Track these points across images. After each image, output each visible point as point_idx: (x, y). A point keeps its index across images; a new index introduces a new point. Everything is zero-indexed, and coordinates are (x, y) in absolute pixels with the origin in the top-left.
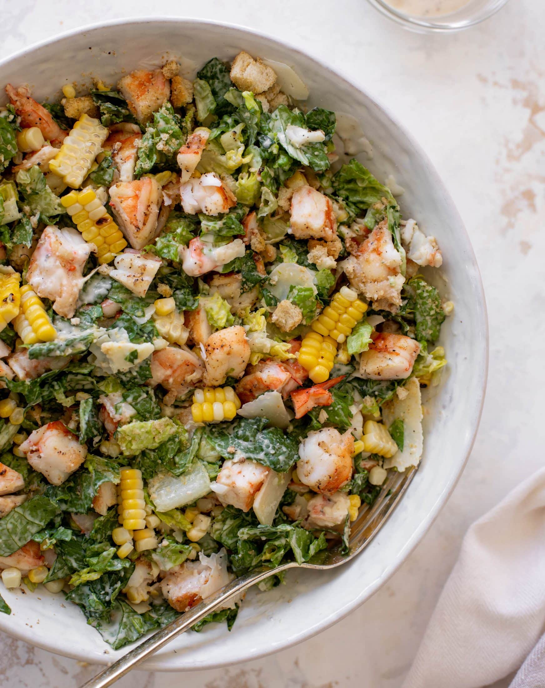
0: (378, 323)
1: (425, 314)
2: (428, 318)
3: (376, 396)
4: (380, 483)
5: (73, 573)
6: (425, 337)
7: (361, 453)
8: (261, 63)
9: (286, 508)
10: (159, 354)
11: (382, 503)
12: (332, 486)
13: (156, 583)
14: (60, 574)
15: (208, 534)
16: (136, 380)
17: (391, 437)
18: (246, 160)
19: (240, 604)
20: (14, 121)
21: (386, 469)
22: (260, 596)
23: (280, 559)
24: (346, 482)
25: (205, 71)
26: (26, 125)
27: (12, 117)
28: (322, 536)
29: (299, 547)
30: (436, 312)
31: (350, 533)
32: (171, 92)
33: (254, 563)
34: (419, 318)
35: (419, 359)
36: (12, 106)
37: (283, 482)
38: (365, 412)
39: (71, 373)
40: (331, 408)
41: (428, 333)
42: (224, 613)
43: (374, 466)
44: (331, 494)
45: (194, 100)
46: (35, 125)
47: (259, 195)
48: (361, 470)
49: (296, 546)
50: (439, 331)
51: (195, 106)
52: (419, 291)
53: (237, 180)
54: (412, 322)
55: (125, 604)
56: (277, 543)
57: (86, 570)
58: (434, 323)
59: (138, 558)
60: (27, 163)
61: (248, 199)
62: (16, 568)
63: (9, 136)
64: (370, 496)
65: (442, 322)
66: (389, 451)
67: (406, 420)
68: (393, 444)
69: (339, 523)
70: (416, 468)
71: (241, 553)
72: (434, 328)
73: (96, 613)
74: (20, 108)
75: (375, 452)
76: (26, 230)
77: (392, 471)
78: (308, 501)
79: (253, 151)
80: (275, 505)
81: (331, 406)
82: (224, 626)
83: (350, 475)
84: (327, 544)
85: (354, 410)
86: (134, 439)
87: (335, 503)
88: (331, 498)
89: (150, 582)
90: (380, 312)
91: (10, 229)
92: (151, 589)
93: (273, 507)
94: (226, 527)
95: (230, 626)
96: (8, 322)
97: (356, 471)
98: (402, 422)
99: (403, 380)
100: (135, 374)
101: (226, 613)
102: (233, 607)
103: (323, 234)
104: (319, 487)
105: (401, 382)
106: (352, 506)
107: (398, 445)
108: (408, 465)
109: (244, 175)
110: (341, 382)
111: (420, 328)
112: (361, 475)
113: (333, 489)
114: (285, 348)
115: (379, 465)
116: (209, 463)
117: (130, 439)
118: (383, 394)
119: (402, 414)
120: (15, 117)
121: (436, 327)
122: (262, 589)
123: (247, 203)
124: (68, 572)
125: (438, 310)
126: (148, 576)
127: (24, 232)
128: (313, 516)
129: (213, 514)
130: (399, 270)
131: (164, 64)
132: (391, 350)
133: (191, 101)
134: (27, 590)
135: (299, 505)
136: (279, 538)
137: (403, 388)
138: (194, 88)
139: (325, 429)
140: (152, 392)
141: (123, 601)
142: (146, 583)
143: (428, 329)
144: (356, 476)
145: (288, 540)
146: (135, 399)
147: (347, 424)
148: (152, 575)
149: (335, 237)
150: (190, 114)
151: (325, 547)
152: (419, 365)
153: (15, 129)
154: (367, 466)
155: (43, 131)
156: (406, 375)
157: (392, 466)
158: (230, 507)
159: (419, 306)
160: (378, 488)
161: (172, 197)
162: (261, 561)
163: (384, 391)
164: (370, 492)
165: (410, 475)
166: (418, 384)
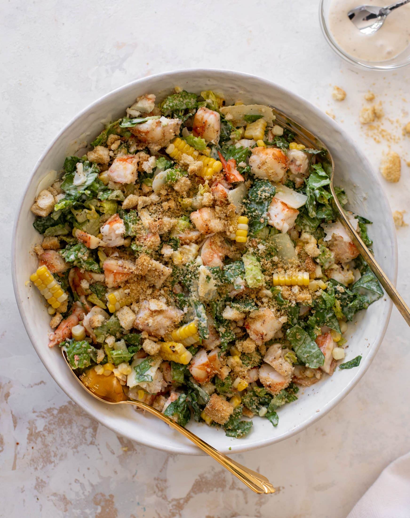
0: (187, 131)
1: (182, 104)
2: (184, 102)
3: (230, 132)
4: (282, 129)
5: (336, 316)
6: (195, 103)
7: (264, 142)
8: (38, 199)
9: (297, 186)
10: (205, 262)
11: (294, 129)
12: (284, 161)
13: (341, 266)
14: (336, 324)
15: (312, 234)
16: (220, 276)
17: (255, 123)
18: (93, 208)
19: (355, 215)
20: (69, 343)
21: (274, 125)
22: (351, 202)
23: (327, 193)
24: (282, 152)
25: (40, 230)
26: (71, 336)
27: (67, 344)
28: (314, 167)
29: (319, 181)
30: (181, 97)
31: (312, 149)
32: (51, 249)
33: (330, 208)
34: (184, 107)
35: (208, 107)
36: (61, 344)
37: (281, 189)
38: (239, 138)
39: (216, 314)
40: (238, 159)
41: (193, 101)
42: (361, 225)
43: (272, 133)
44: (289, 160)
45: (56, 236)
46: (70, 330)
47: (112, 201)
48: (275, 142)
49: (319, 183)
50: (192, 94)
51: (59, 235)
52: (169, 108)
53: (103, 214)
54: (186, 111)
55: (355, 285)
56: (318, 196)
57: (334, 309)
58: (187, 97)
59: (327, 276)
60: (92, 336)
61: (114, 207)
62: (332, 351)
63: (77, 346)
64: (290, 135)
65: (187, 92)
66: (263, 124)
67: (245, 114)
68: (259, 121)
69: (306, 156)
70: (274, 109)
71: (324, 216)
72: (190, 97)
73: (360, 304)
74: (62, 338)
75: (264, 133)
76: (132, 338)
77: (275, 123)
78: (292, 173)
79: (87, 204)
80: (295, 193)
81: (236, 160)
82: (368, 226)
83: (278, 149)
84: (319, 163)
85: (238, 146)
86: (255, 278)
87: (294, 158)
88: (291, 160)
89: (341, 269)
90: (181, 130)
91: (130, 346)
92: (346, 268)
93: (297, 195)
94: (308, 223)
95: (369, 223)
96: (186, 350)
97: (275, 145)
98: (245, 116)
99: (221, 116)
100: (217, 276)
101: (361, 224)
102: (357, 220)
103: (136, 164)
104: (285, 168)
105: (222, 118)
106: (296, 148)
107: (259, 118)
108: (272, 114)
109: (101, 210)
110: (222, 153)
111: (190, 106)
112: (277, 142)
113: (286, 159)
114: (202, 187)
115: (271, 130)
116: (270, 233)
117: (255, 280)
118: (229, 128)
119: (241, 116)
120: (67, 342)
121: (189, 96)
122: (347, 202)
123: (117, 207)
124: (335, 319)
125: (180, 96)
126: (338, 271)
127: (133, 338)
128: (301, 171)
129: (300, 231)
130: (157, 120)
131: (35, 254)
132: (203, 124)
133: (57, 238)
134: (346, 345)
135: (294, 178)
136: (315, 195)
137: (226, 116)
138: (49, 236)
139: (250, 164)
140: (228, 266)
141: (353, 286)
142: (342, 272)
143: (191, 101)
144: (278, 145)
145: (315, 189)
146: (232, 276)
147: (247, 150)
148: (337, 268)
149: (137, 156)
150: (64, 238)
151: (321, 164)
152: (212, 107)
153: (73, 342)
154: (272, 137)
155: (74, 325)
156: (218, 115)
157: (272, 122)
158: (296, 221)
159: (178, 108)
160: (285, 130)
161: (113, 251)
162: (329, 204)
163: (227, 127)
164: (288, 135)
165: (278, 112)
166: (224, 108)
